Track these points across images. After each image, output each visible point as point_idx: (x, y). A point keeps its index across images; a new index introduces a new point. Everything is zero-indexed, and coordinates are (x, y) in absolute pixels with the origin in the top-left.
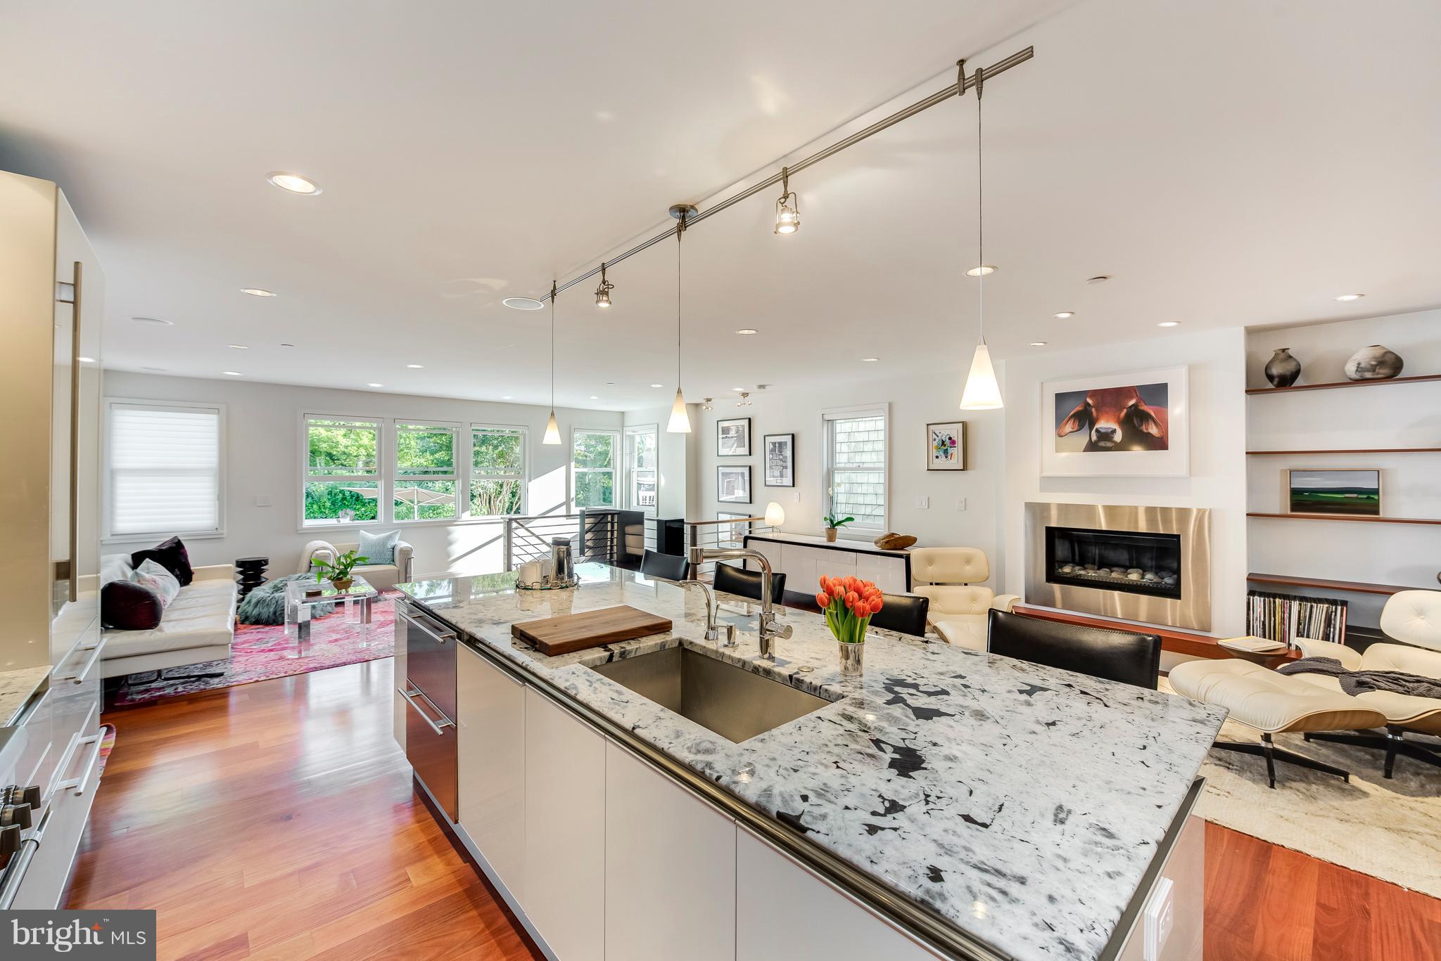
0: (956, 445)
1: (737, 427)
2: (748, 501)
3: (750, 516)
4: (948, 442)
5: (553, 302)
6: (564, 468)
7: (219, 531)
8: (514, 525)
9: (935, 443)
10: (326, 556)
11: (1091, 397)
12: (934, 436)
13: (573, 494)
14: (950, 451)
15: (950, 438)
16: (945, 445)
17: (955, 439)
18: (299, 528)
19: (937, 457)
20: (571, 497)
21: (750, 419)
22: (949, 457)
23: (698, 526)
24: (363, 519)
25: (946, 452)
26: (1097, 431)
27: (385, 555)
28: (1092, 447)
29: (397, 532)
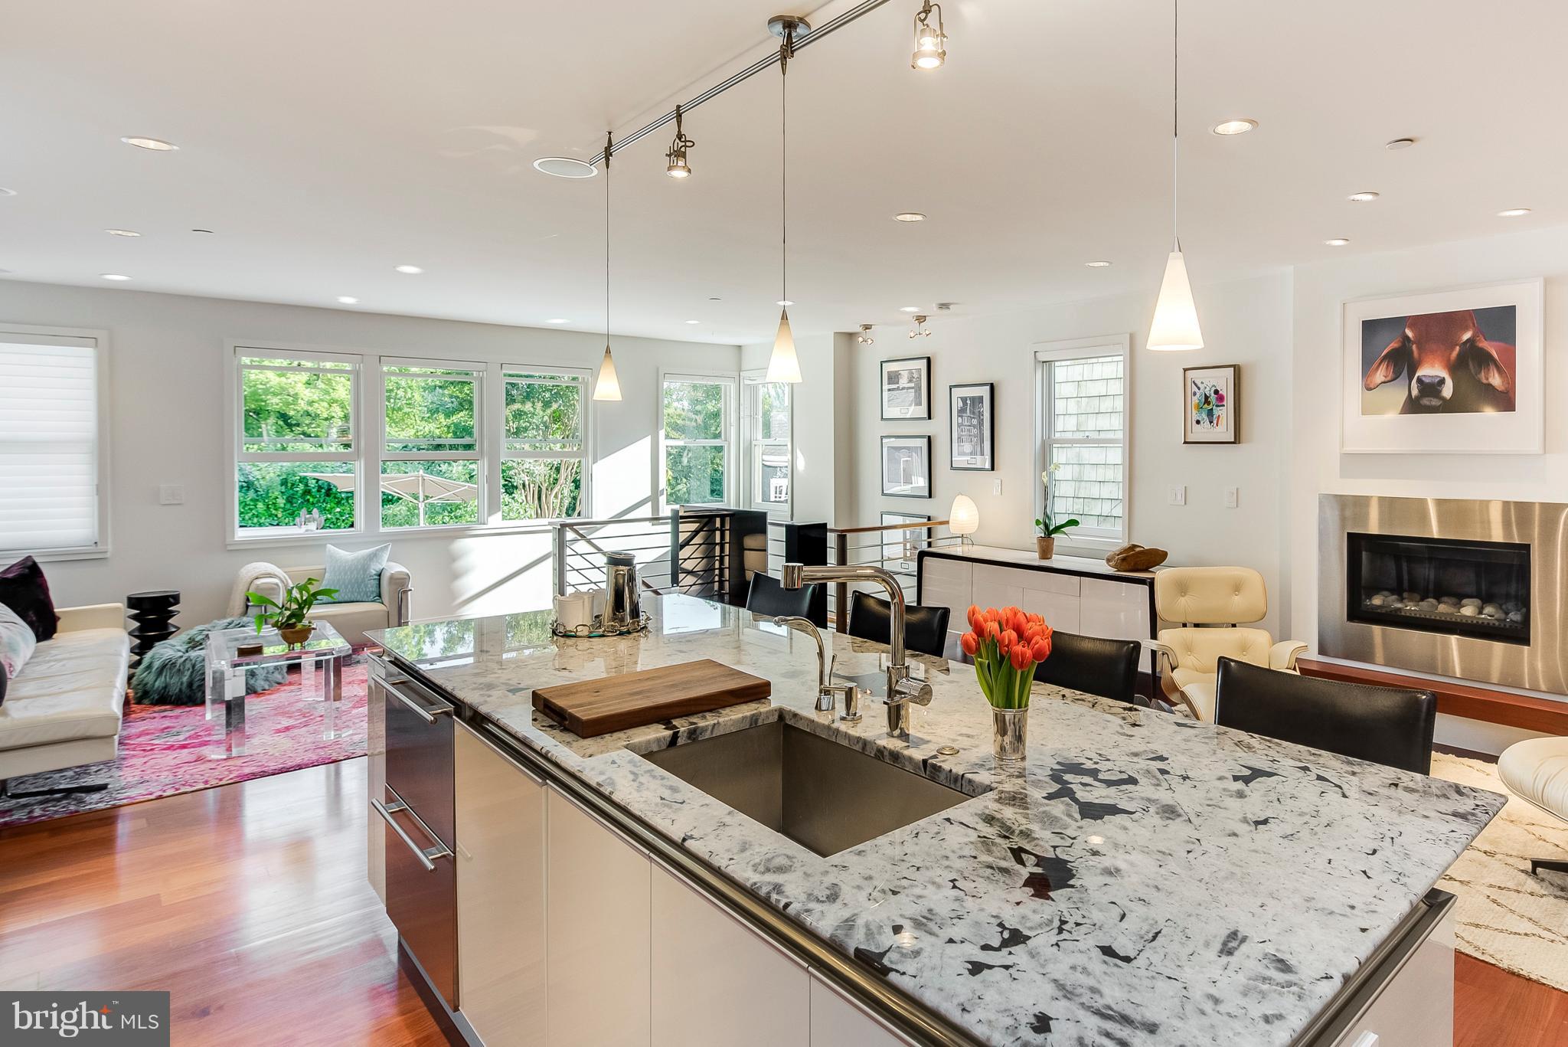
0: (1225, 403)
1: (910, 371)
2: (927, 494)
3: (929, 519)
4: (1213, 398)
5: (608, 168)
6: (649, 438)
7: (100, 547)
8: (570, 535)
9: (1195, 400)
10: (273, 589)
11: (1412, 327)
12: (1195, 389)
13: (663, 484)
14: (1217, 411)
15: (1216, 392)
16: (1209, 403)
17: (1223, 392)
18: (228, 540)
19: (1198, 422)
20: (660, 489)
21: (929, 360)
22: (1215, 422)
23: (849, 535)
24: (339, 527)
25: (1210, 413)
26: (1419, 380)
27: (366, 586)
28: (1413, 406)
29: (386, 547)
